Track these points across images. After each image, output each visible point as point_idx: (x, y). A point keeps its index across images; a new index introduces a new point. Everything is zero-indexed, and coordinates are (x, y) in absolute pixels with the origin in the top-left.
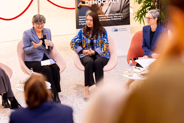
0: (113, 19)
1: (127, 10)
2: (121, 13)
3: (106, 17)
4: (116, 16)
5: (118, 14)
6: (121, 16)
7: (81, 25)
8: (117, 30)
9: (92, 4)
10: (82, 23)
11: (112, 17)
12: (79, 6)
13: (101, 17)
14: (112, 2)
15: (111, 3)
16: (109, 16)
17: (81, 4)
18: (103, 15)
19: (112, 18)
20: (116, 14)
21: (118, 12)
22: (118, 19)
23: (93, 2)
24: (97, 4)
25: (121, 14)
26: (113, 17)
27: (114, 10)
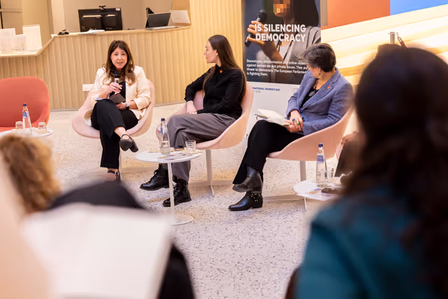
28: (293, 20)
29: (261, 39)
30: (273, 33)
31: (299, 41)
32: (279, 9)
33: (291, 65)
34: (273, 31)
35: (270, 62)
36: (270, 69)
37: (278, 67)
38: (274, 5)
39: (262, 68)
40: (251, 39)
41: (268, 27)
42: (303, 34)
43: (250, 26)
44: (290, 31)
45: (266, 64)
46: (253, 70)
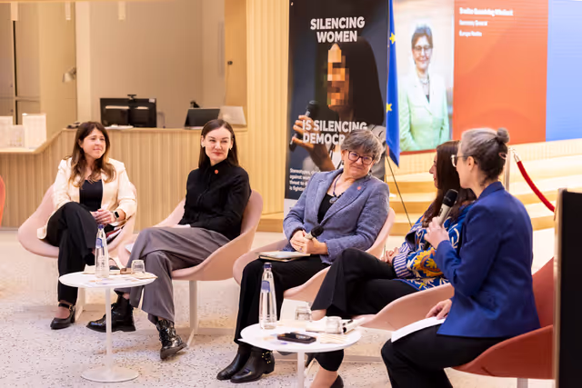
29: (310, 140)
30: (325, 133)
32: (334, 100)
34: (325, 130)
40: (297, 140)
43: (297, 122)
46: (298, 183)
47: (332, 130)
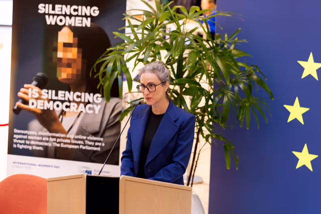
0: (84, 148)
1: (114, 131)
2: (101, 137)
3: (69, 141)
4: (90, 141)
5: (95, 139)
6: (100, 144)
7: (17, 149)
8: (91, 172)
9: (42, 108)
10: (19, 143)
11: (82, 142)
12: (15, 107)
13: (60, 138)
14: (84, 111)
15: (81, 112)
16: (75, 139)
17: (19, 103)
18: (63, 135)
19: (81, 144)
20: (90, 138)
21: (95, 134)
22: (95, 149)
23: (44, 103)
24: (54, 109)
25: (102, 139)
26: (84, 142)
27: (87, 127)
28: (84, 88)
29: (37, 106)
30: (54, 101)
31: (91, 112)
33: (78, 140)
34: (54, 98)
35: (48, 134)
36: (47, 142)
37: (59, 140)
38: (58, 69)
39: (35, 140)
41: (48, 93)
42: (97, 104)
43: (22, 90)
44: (79, 100)
45: (42, 136)
47: (63, 99)
